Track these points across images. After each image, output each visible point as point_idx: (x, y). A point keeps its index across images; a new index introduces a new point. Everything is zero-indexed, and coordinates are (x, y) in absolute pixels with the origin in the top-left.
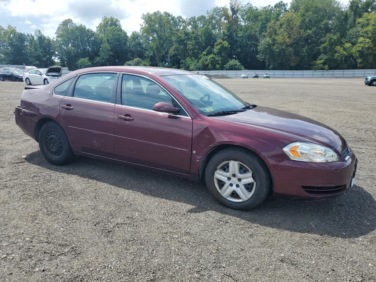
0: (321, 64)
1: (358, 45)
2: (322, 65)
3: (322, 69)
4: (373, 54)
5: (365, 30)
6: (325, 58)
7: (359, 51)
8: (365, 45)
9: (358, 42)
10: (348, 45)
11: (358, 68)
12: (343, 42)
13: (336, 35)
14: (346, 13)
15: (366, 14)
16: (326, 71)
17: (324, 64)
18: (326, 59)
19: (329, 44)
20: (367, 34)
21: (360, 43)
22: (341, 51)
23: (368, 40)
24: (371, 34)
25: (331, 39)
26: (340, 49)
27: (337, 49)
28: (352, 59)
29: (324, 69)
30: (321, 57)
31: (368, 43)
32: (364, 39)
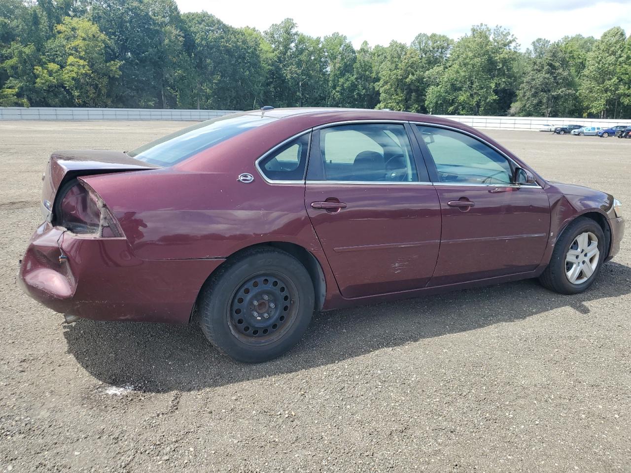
0: (14, 95)
1: (68, 67)
2: (15, 97)
3: (17, 104)
4: (93, 85)
5: (73, 45)
6: (19, 85)
7: (73, 79)
8: (79, 69)
9: (68, 64)
10: (53, 66)
11: (77, 105)
12: (44, 60)
13: (28, 46)
14: (35, 11)
15: (67, 19)
16: (26, 108)
17: (19, 95)
18: (21, 88)
19: (20, 62)
20: (76, 51)
21: (71, 65)
22: (44, 75)
23: (82, 62)
24: (84, 53)
25: (21, 53)
26: (43, 73)
27: (38, 72)
28: (63, 89)
29: (21, 105)
30: (10, 83)
31: (84, 66)
32: (76, 60)
